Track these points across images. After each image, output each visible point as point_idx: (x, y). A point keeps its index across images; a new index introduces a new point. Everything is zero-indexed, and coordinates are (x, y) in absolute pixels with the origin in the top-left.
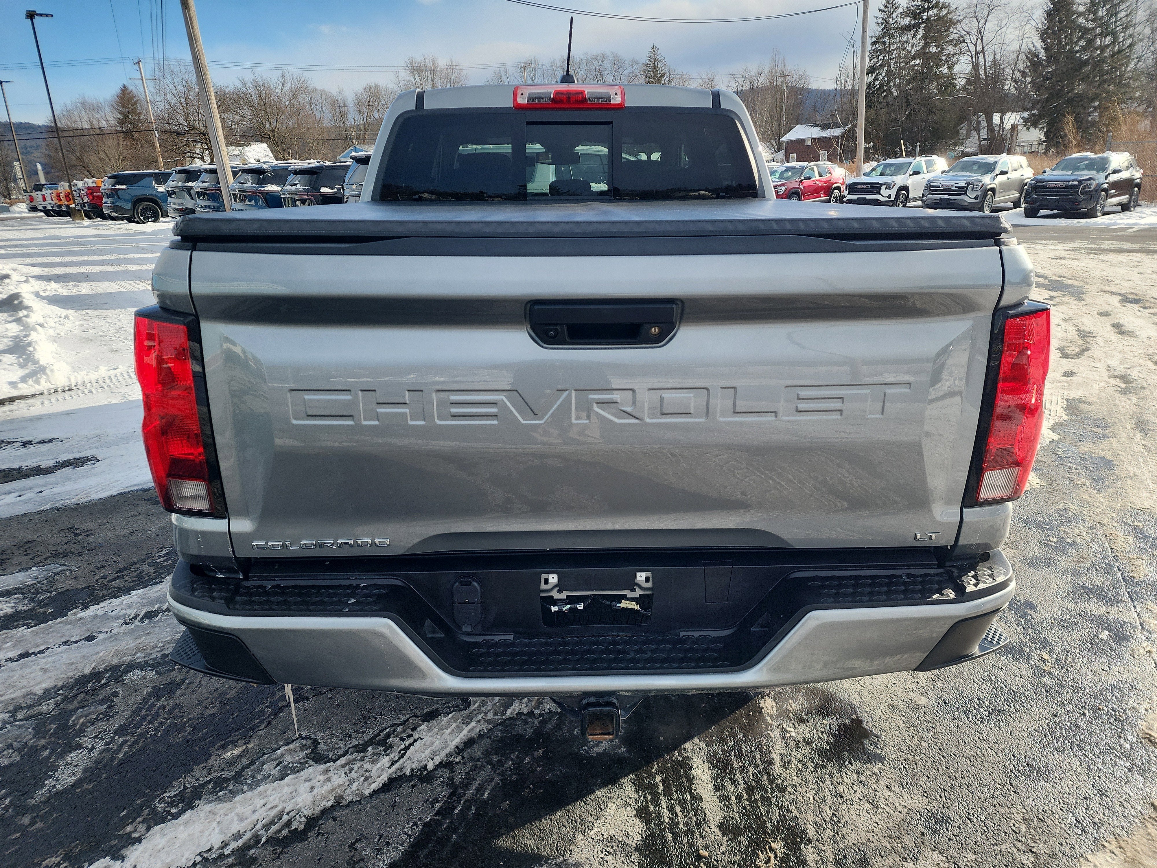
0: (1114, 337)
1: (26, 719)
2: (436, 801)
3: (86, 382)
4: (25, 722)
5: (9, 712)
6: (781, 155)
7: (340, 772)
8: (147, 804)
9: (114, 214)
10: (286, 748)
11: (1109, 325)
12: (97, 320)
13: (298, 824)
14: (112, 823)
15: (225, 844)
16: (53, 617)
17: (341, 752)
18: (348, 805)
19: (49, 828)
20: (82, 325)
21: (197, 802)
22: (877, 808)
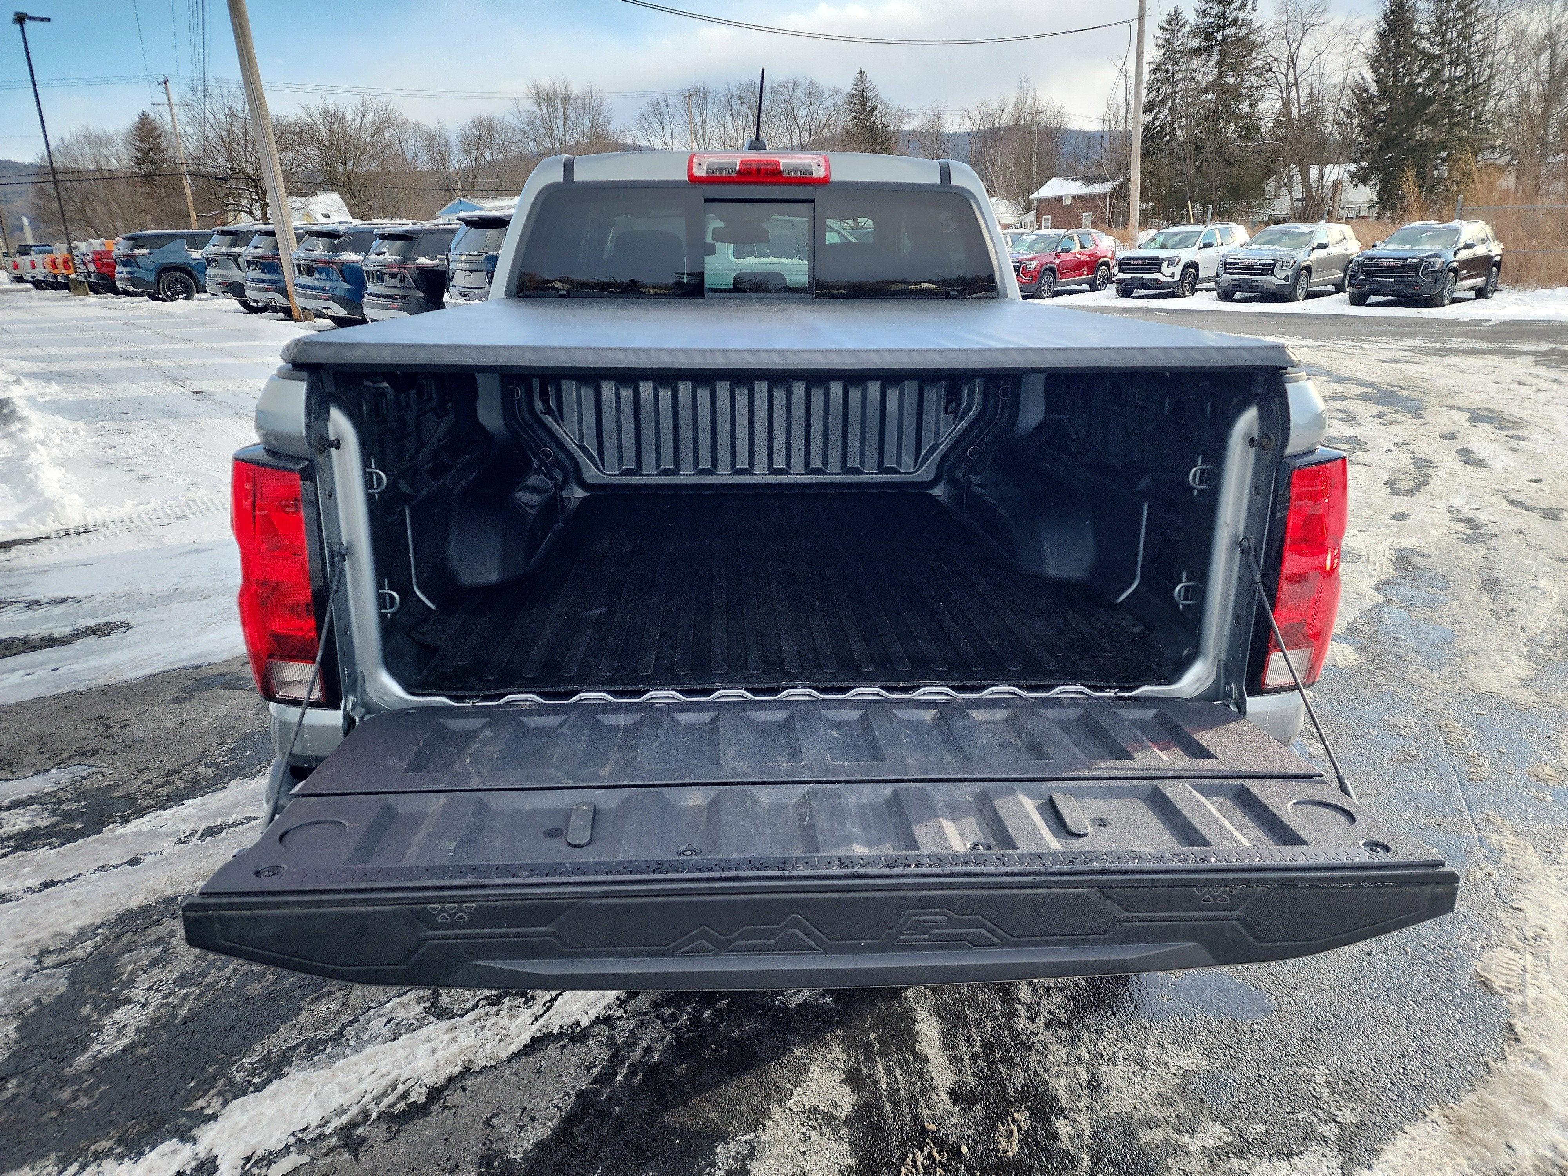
0: (1461, 468)
1: (58, 966)
2: (593, 1065)
3: (108, 521)
4: (54, 970)
5: (34, 957)
6: (1031, 217)
7: (468, 1030)
8: (222, 1072)
9: (131, 289)
10: (398, 1000)
11: (1453, 451)
12: (117, 437)
13: (418, 1096)
14: (177, 1097)
15: (325, 1122)
16: (84, 834)
17: (469, 1005)
18: (480, 1072)
19: (96, 1103)
20: (95, 443)
21: (285, 1070)
22: (1146, 1069)
